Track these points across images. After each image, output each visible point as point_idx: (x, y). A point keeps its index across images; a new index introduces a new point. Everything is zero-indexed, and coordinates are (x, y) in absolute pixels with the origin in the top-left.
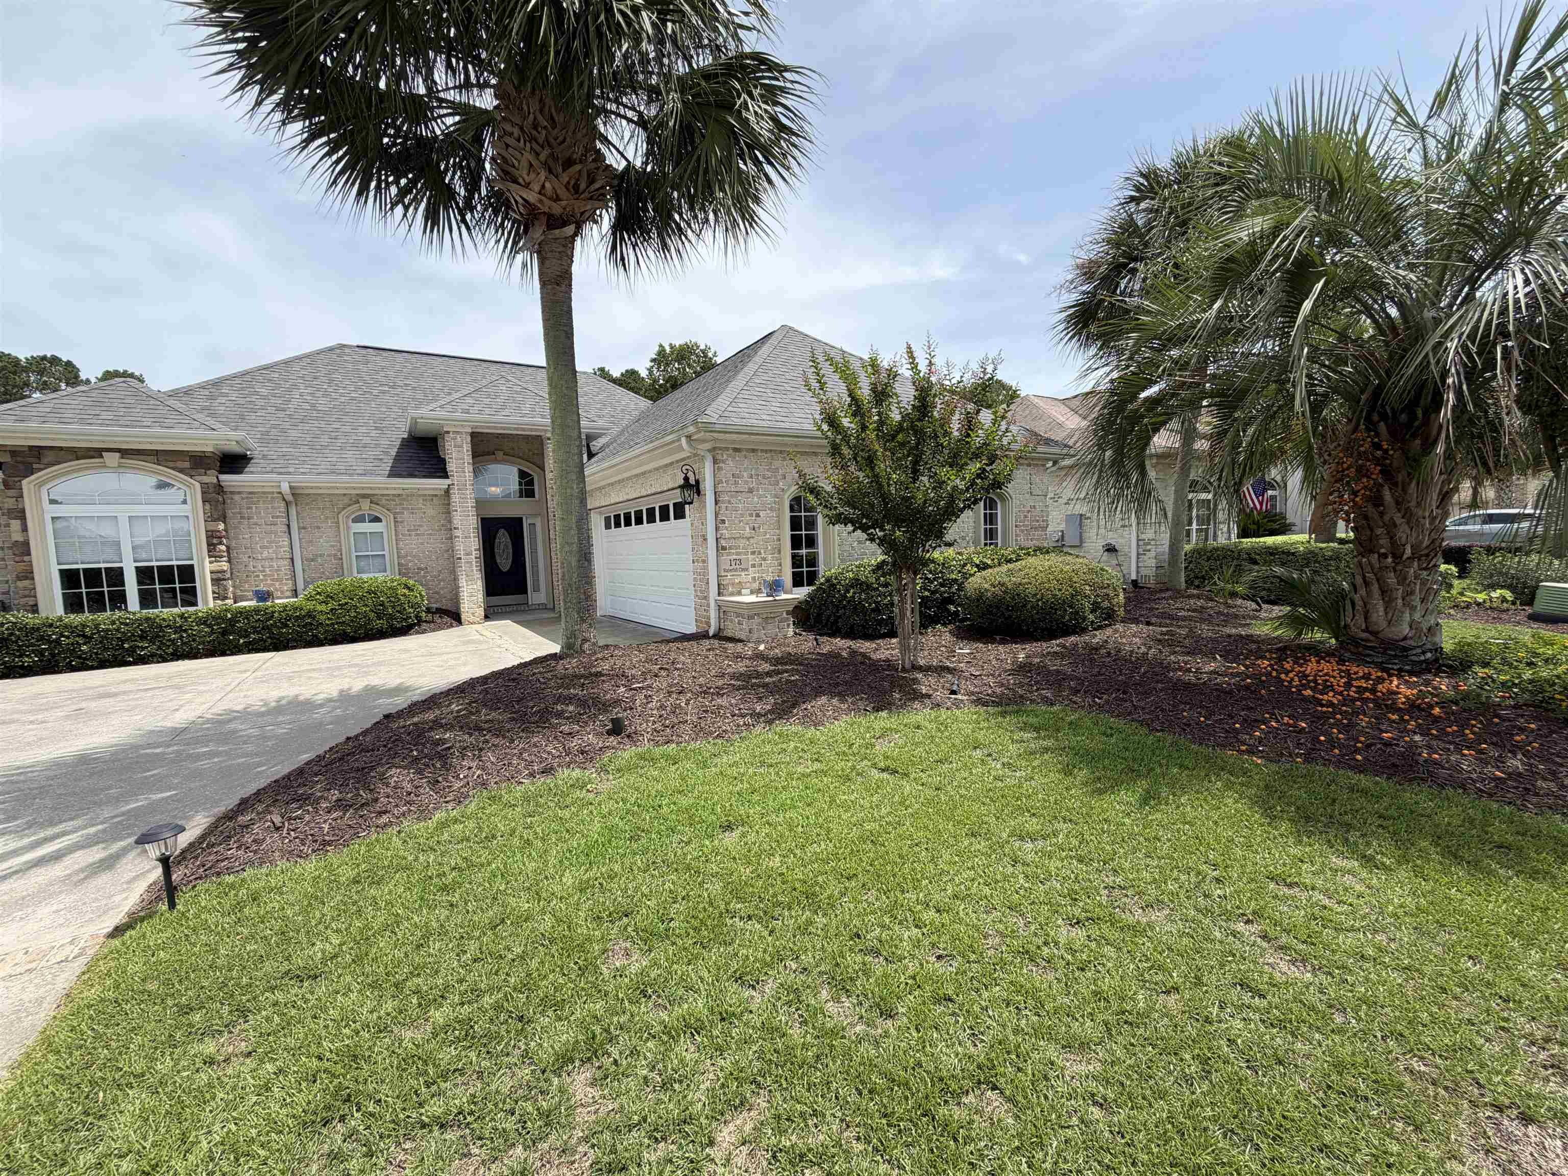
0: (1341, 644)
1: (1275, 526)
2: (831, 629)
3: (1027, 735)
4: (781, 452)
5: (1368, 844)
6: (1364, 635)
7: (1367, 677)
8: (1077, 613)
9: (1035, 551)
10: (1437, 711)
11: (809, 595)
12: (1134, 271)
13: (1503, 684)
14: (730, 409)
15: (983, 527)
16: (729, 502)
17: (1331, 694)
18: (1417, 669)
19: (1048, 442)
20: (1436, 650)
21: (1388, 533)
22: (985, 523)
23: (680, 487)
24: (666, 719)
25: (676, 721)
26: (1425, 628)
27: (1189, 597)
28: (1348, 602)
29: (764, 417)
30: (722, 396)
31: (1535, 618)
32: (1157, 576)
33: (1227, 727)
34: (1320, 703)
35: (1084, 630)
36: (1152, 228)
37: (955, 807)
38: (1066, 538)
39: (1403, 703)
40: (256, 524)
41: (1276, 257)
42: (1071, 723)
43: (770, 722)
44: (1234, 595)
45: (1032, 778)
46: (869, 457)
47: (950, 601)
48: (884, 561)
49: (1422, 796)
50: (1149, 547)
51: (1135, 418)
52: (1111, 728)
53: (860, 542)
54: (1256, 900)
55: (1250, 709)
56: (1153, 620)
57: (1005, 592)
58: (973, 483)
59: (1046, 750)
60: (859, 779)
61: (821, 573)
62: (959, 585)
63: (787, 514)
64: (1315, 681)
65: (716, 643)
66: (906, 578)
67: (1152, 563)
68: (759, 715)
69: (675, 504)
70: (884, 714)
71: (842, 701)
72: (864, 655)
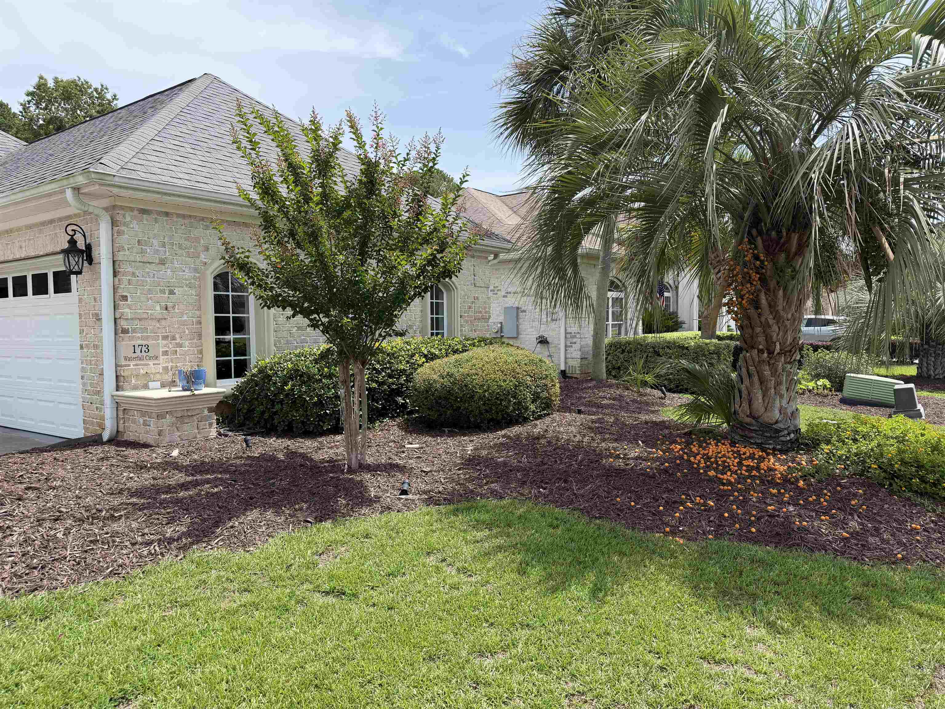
0: (733, 429)
1: (670, 323)
2: (265, 427)
3: (479, 535)
4: (203, 219)
5: (770, 610)
6: (748, 420)
7: (752, 457)
8: (520, 403)
9: (479, 341)
10: (801, 483)
11: (238, 388)
12: (564, 79)
13: (840, 458)
14: (135, 160)
15: (430, 316)
16: (133, 274)
17: (729, 473)
18: (785, 448)
19: (489, 235)
20: (797, 431)
21: (764, 332)
22: (432, 313)
23: (63, 251)
24: (32, 558)
25: (48, 558)
26: (789, 411)
27: (610, 386)
28: (736, 391)
29: (181, 176)
30: (124, 145)
31: (845, 401)
32: (581, 366)
33: (653, 510)
34: (720, 480)
35: (526, 420)
36: (580, 41)
37: (411, 629)
38: (505, 330)
39: (779, 478)
41: (691, 79)
42: (520, 517)
43: (184, 548)
44: (645, 384)
45: (487, 582)
46: (313, 232)
47: (398, 392)
48: (328, 350)
49: (801, 560)
50: (574, 340)
51: (572, 216)
52: (557, 519)
53: (299, 328)
54: (695, 683)
55: (669, 491)
56: (582, 408)
57: (454, 383)
58: (423, 270)
59: (500, 548)
60: (300, 608)
61: (253, 363)
62: (407, 376)
63: (210, 294)
64: (717, 463)
65: (112, 450)
66: (353, 368)
67: (577, 354)
68: (171, 540)
69: (56, 274)
70: (328, 524)
71: (278, 513)
72: (303, 456)
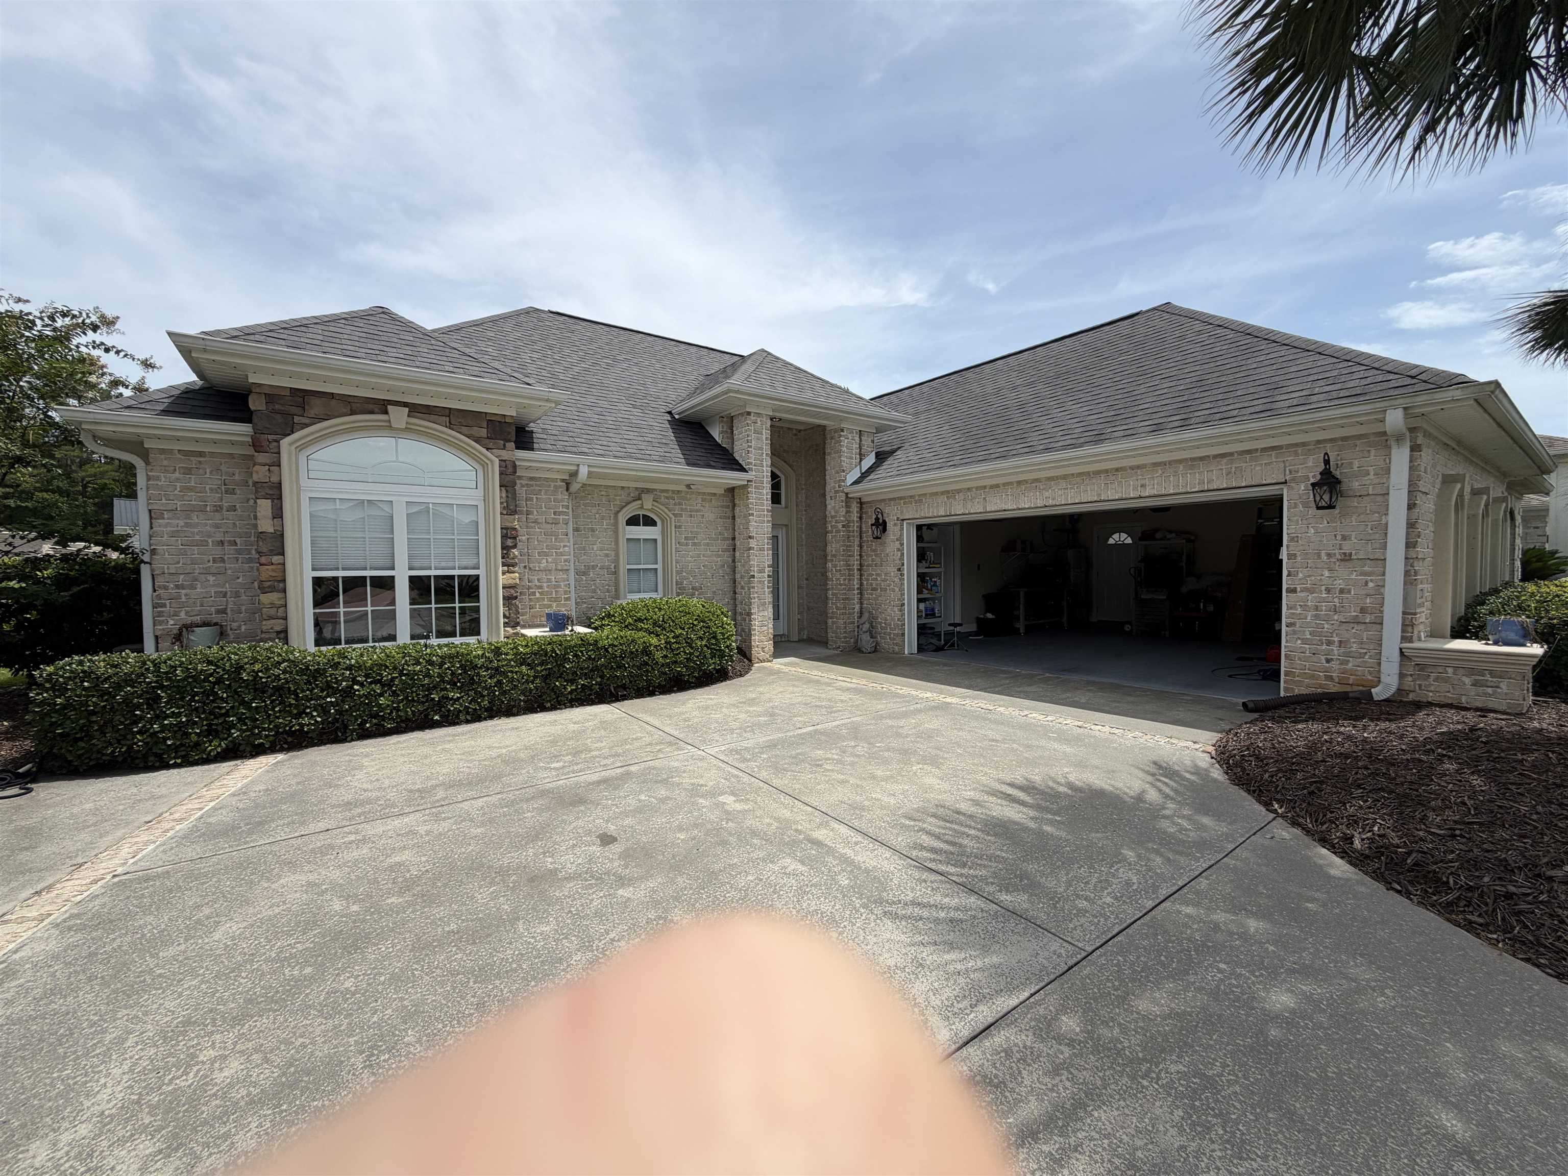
40: (535, 522)
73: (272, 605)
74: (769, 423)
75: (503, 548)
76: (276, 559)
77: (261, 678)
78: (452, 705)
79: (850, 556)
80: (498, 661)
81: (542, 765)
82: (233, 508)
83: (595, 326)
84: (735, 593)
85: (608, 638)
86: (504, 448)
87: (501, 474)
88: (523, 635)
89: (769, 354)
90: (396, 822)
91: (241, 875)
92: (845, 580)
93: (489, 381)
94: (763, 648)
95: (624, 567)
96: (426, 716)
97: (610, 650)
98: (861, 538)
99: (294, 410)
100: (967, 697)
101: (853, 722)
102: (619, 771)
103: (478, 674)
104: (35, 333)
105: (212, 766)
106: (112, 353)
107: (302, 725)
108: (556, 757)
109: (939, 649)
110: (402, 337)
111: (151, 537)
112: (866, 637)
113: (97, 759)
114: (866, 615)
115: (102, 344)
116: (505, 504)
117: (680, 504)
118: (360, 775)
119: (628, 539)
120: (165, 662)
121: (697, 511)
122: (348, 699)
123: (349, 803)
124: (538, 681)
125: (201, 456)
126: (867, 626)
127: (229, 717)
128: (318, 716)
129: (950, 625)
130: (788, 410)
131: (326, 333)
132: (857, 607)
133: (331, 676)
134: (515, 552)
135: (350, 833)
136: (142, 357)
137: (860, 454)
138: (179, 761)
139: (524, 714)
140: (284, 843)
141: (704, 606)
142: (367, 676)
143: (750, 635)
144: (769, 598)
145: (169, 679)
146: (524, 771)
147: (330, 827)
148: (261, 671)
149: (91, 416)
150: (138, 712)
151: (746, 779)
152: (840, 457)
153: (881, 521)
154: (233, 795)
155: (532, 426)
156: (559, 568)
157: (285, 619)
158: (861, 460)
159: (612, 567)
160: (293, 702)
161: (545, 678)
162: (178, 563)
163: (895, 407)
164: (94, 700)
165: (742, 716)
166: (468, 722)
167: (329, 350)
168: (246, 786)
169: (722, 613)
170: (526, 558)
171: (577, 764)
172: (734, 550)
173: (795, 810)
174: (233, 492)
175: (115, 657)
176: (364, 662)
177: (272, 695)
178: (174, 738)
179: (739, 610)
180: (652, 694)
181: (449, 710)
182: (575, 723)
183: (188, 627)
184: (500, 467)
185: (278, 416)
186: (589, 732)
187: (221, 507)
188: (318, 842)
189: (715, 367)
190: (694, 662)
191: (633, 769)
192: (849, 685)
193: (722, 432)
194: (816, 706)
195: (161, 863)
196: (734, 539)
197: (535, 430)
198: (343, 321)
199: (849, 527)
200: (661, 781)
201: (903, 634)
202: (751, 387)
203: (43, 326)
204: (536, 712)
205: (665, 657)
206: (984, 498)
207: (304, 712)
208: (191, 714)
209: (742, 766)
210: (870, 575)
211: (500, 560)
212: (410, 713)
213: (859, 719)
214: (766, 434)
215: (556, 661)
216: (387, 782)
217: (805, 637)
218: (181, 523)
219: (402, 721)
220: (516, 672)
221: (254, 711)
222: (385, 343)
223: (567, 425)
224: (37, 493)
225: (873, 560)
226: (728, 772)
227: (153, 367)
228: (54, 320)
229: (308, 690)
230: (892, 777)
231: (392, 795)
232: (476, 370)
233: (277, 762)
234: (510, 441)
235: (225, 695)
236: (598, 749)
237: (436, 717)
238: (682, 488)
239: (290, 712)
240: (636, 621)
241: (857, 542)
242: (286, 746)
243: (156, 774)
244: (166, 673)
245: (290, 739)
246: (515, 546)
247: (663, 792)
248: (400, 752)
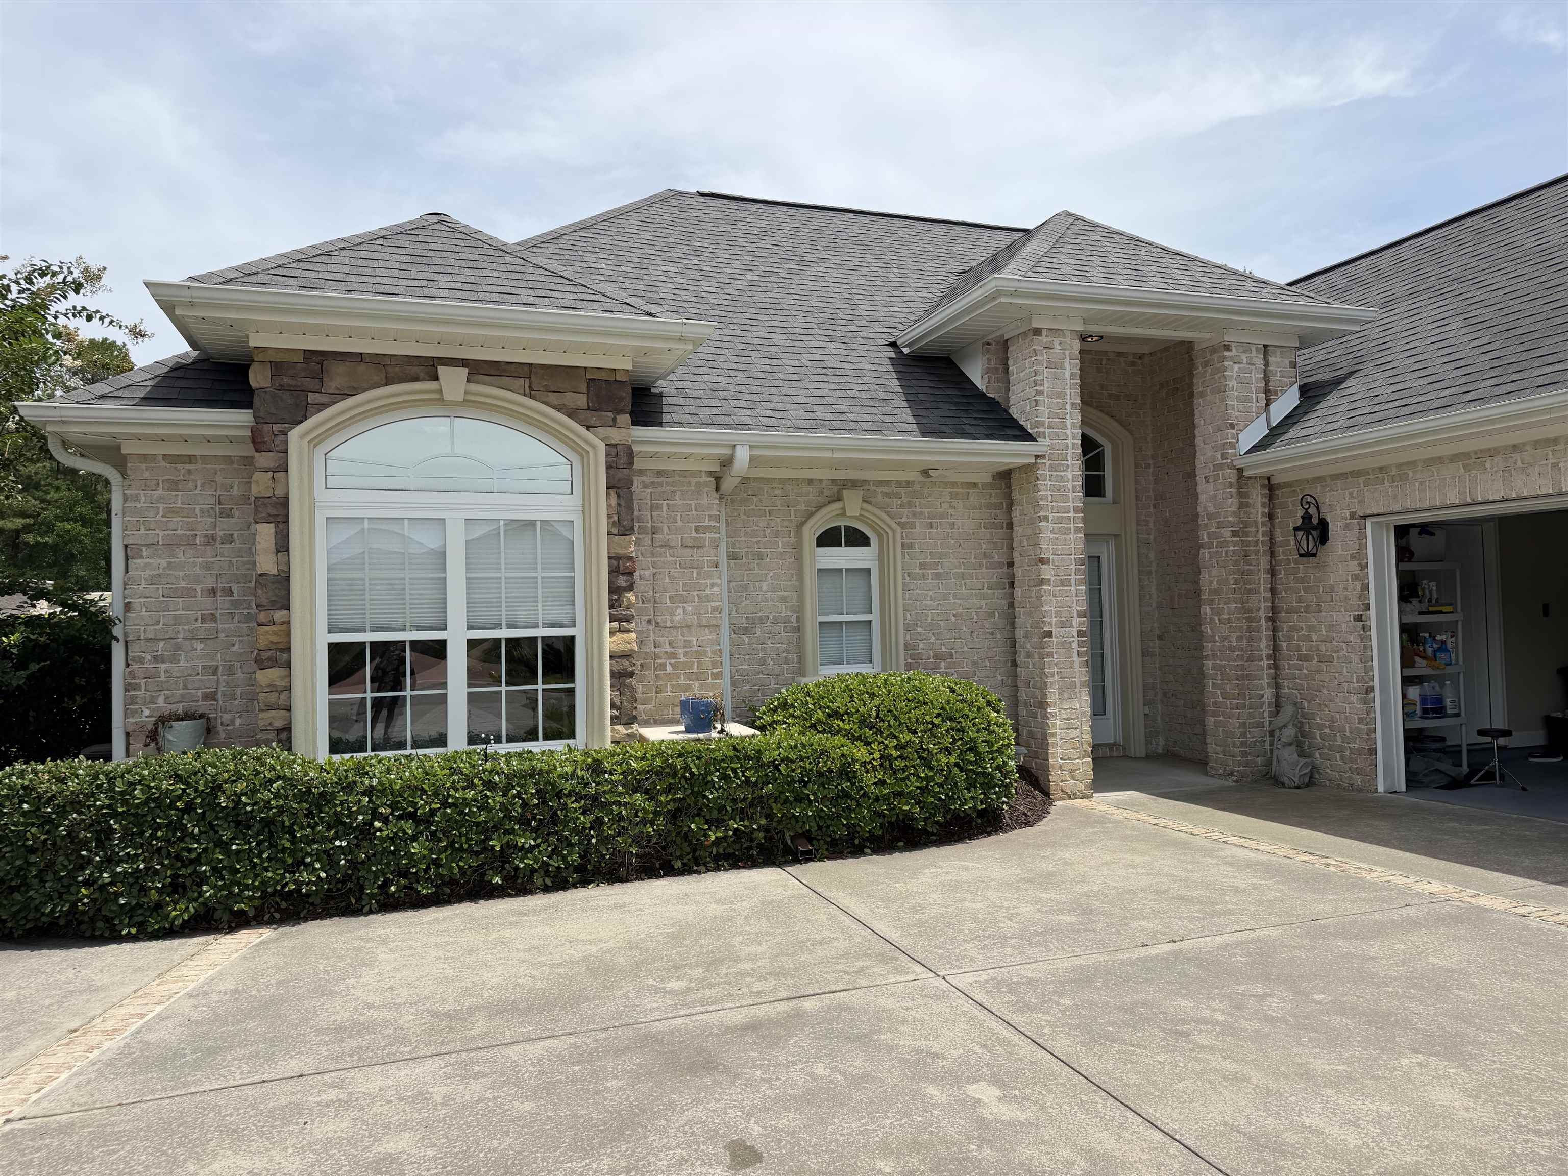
40: (666, 545)
73: (272, 688)
74: (1077, 346)
75: (611, 591)
76: (279, 615)
77: (246, 805)
78: (522, 861)
79: (1249, 591)
80: (598, 784)
81: (651, 982)
82: (229, 539)
83: (770, 209)
84: (1015, 664)
85: (779, 746)
86: (614, 423)
87: (609, 467)
88: (642, 739)
89: (1078, 218)
90: (402, 1073)
91: (163, 1144)
92: (1239, 639)
93: (590, 315)
94: (1072, 771)
95: (813, 618)
96: (483, 875)
97: (782, 768)
98: (1273, 554)
99: (308, 383)
100: (1528, 896)
101: (1258, 940)
102: (783, 1007)
103: (565, 807)
104: (8, 302)
105: (176, 942)
106: (96, 321)
107: (299, 884)
108: (676, 969)
109: (1455, 784)
110: (463, 256)
111: (125, 584)
112: (1288, 756)
113: (37, 920)
114: (1288, 711)
115: (84, 309)
116: (616, 518)
117: (910, 505)
118: (368, 976)
119: (819, 570)
120: (122, 777)
121: (942, 516)
122: (365, 844)
123: (340, 1028)
124: (660, 821)
125: (190, 463)
126: (1289, 733)
127: (201, 865)
128: (322, 869)
129: (1481, 733)
130: (1120, 319)
131: (355, 262)
132: (1268, 694)
133: (342, 804)
134: (631, 596)
135: (332, 1086)
136: (131, 324)
137: (1267, 391)
138: (134, 931)
139: (637, 879)
140: (236, 1092)
141: (953, 691)
142: (393, 806)
143: (1044, 745)
144: (1080, 674)
145: (125, 803)
146: (619, 994)
147: (306, 1070)
148: (246, 794)
149: (57, 413)
150: (84, 853)
151: (1025, 1049)
152: (1224, 399)
153: (1315, 521)
154: (190, 995)
155: (661, 386)
156: (704, 622)
157: (289, 709)
158: (1267, 405)
159: (794, 619)
160: (288, 845)
161: (674, 816)
162: (158, 622)
163: (1342, 295)
164: (33, 830)
165: (1026, 909)
166: (547, 889)
167: (355, 286)
168: (209, 982)
169: (989, 703)
170: (649, 606)
171: (711, 986)
172: (1012, 584)
173: (1126, 1134)
174: (230, 516)
175: (63, 766)
176: (391, 783)
177: (258, 834)
178: (129, 894)
179: (1023, 695)
180: (857, 851)
181: (517, 868)
182: (718, 902)
183: (164, 721)
184: (607, 456)
185: (286, 396)
186: (740, 921)
187: (213, 537)
188: (283, 1096)
189: (980, 255)
190: (935, 795)
191: (809, 1005)
192: (1252, 855)
193: (987, 371)
194: (1181, 898)
195: (68, 1107)
196: (1011, 564)
197: (666, 391)
198: (381, 241)
199: (1246, 534)
200: (858, 1038)
201: (1373, 751)
202: (1043, 282)
203: (20, 292)
204: (658, 877)
205: (882, 783)
206: (1555, 466)
207: (303, 863)
208: (151, 858)
209: (1018, 1019)
210: (1293, 629)
211: (606, 612)
212: (456, 871)
213: (1273, 933)
214: (1070, 368)
215: (692, 786)
216: (404, 993)
217: (1160, 751)
218: (163, 563)
219: (443, 884)
220: (626, 804)
221: (234, 858)
222: (437, 269)
223: (719, 379)
224: (58, 524)
225: (1300, 600)
226: (991, 1030)
227: (143, 336)
228: (31, 283)
229: (309, 826)
230: (1350, 1078)
231: (407, 1019)
232: (568, 299)
233: (261, 943)
234: (621, 412)
235: (196, 830)
236: (751, 958)
237: (497, 880)
238: (913, 476)
239: (283, 861)
240: (830, 716)
241: (1264, 562)
242: (277, 916)
243: (103, 949)
244: (122, 793)
245: (284, 905)
246: (630, 588)
247: (858, 1063)
248: (434, 939)
